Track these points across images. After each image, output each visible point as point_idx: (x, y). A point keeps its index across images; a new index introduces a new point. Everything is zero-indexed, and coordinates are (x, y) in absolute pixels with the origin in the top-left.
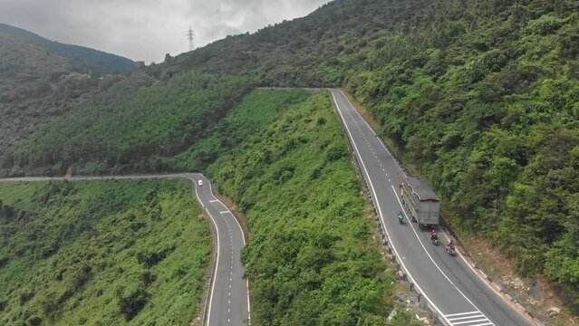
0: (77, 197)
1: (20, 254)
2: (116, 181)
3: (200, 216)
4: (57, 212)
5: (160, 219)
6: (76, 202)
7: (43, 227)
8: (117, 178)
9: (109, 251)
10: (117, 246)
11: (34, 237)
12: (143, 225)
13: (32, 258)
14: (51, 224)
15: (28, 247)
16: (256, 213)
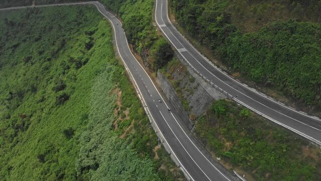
0: (42, 14)
1: (25, 41)
2: (59, 6)
3: (104, 18)
4: (35, 22)
5: (87, 21)
6: (43, 17)
7: (31, 29)
8: (59, 5)
9: (70, 34)
10: (73, 32)
11: (29, 33)
12: (81, 23)
13: (30, 42)
14: (34, 28)
15: (28, 38)
16: (125, 16)
